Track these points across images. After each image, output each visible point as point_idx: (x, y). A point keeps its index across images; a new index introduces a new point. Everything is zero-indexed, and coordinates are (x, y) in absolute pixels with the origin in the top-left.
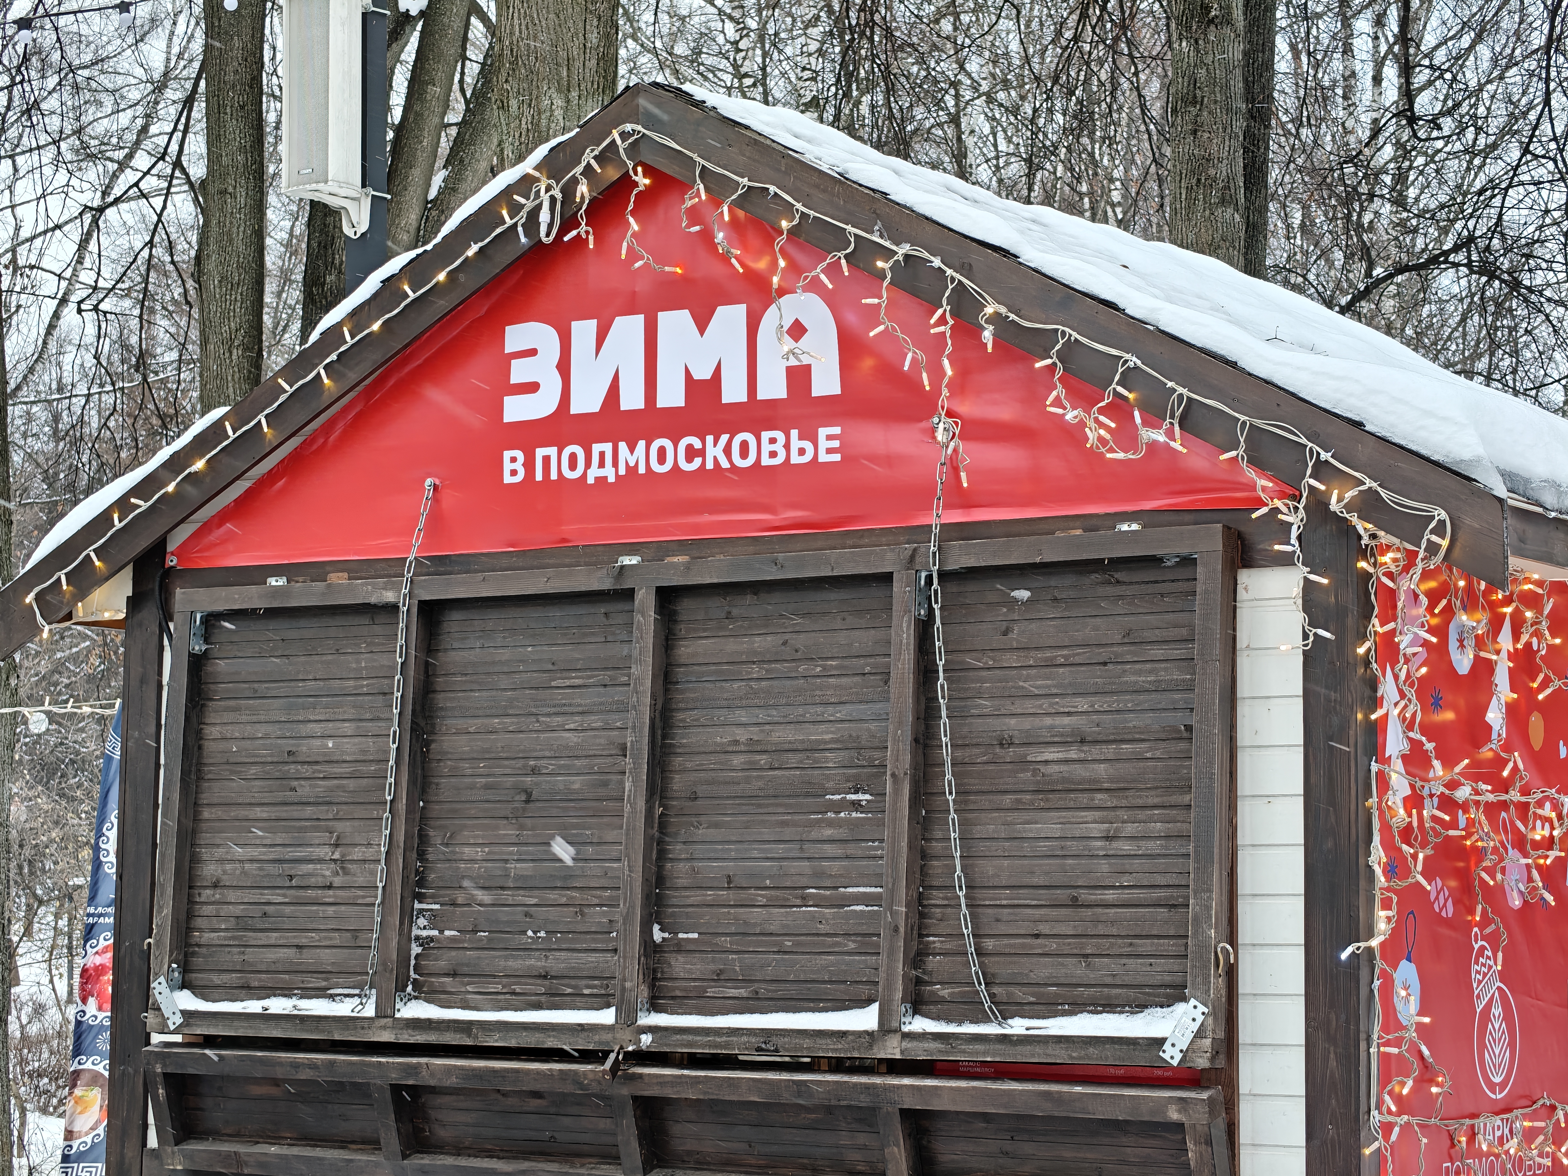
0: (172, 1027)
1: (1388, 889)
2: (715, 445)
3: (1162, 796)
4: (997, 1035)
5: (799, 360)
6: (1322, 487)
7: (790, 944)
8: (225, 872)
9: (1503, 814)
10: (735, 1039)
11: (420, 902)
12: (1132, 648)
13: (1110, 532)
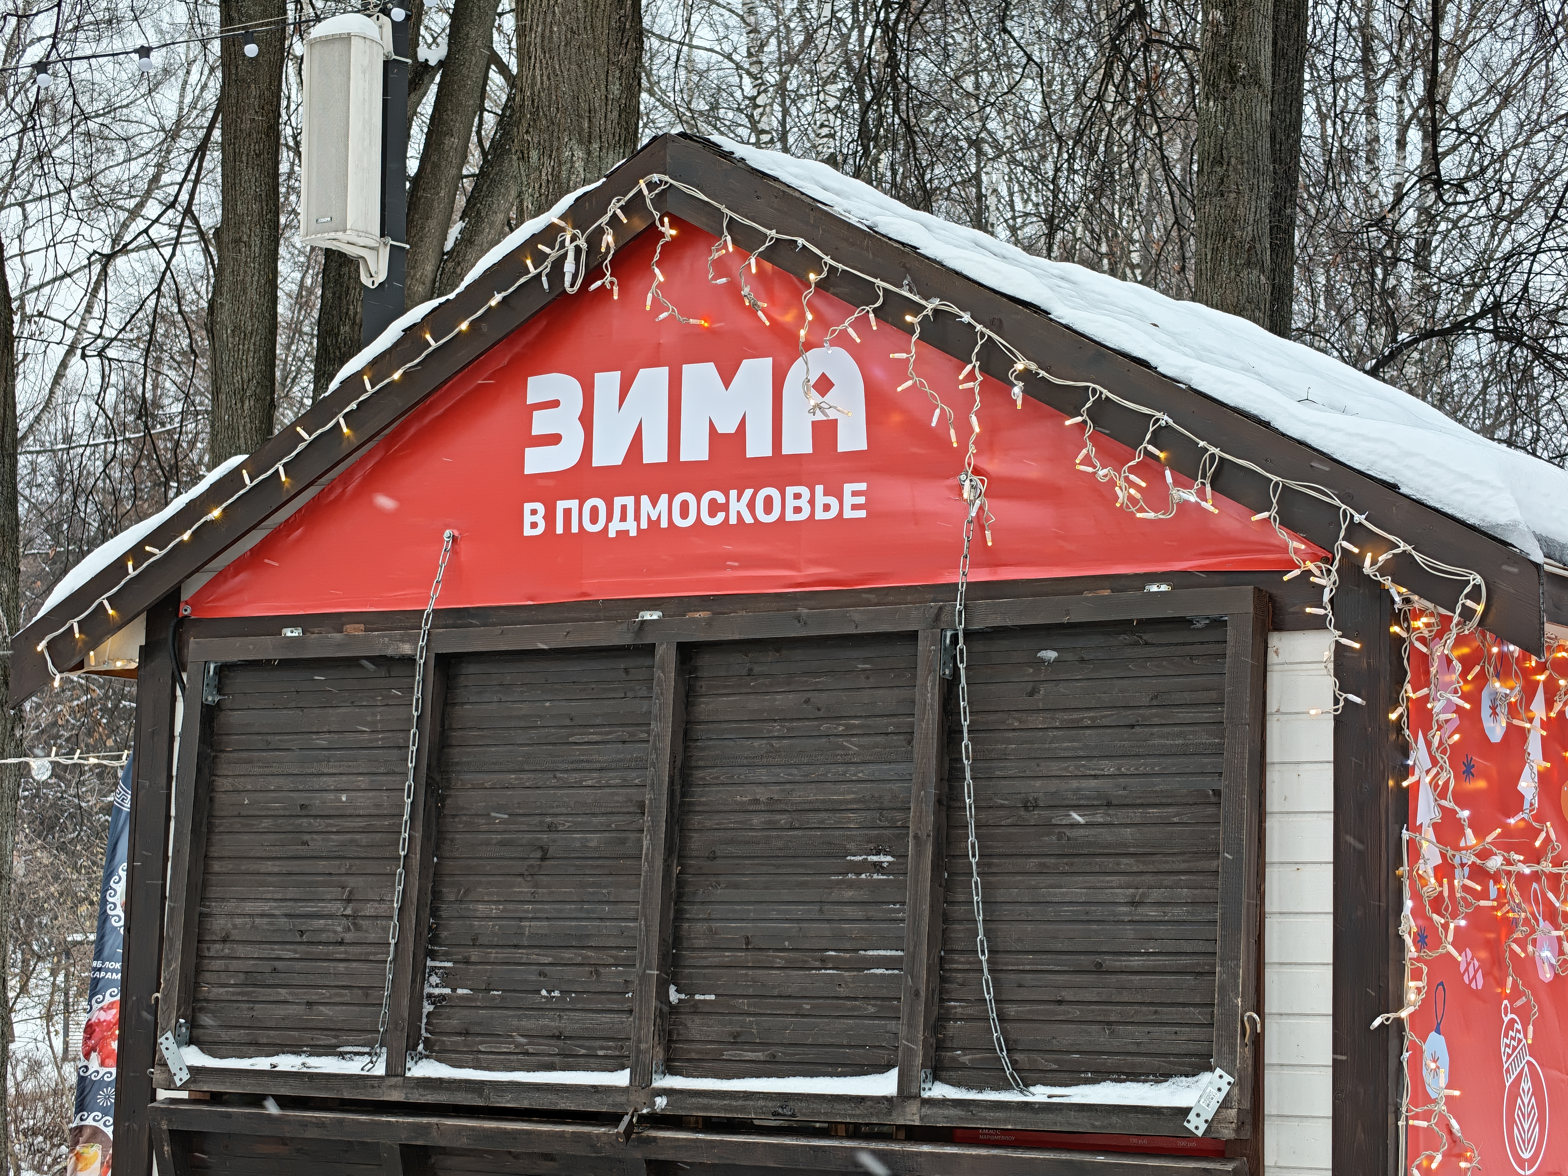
0: (179, 1084)
1: (1418, 959)
2: (738, 500)
3: (1189, 861)
4: (1018, 1103)
5: (826, 415)
6: (1356, 550)
7: (808, 1007)
8: (235, 926)
9: (1535, 885)
10: (751, 1103)
11: (433, 960)
12: (1160, 711)
13: (1139, 593)
